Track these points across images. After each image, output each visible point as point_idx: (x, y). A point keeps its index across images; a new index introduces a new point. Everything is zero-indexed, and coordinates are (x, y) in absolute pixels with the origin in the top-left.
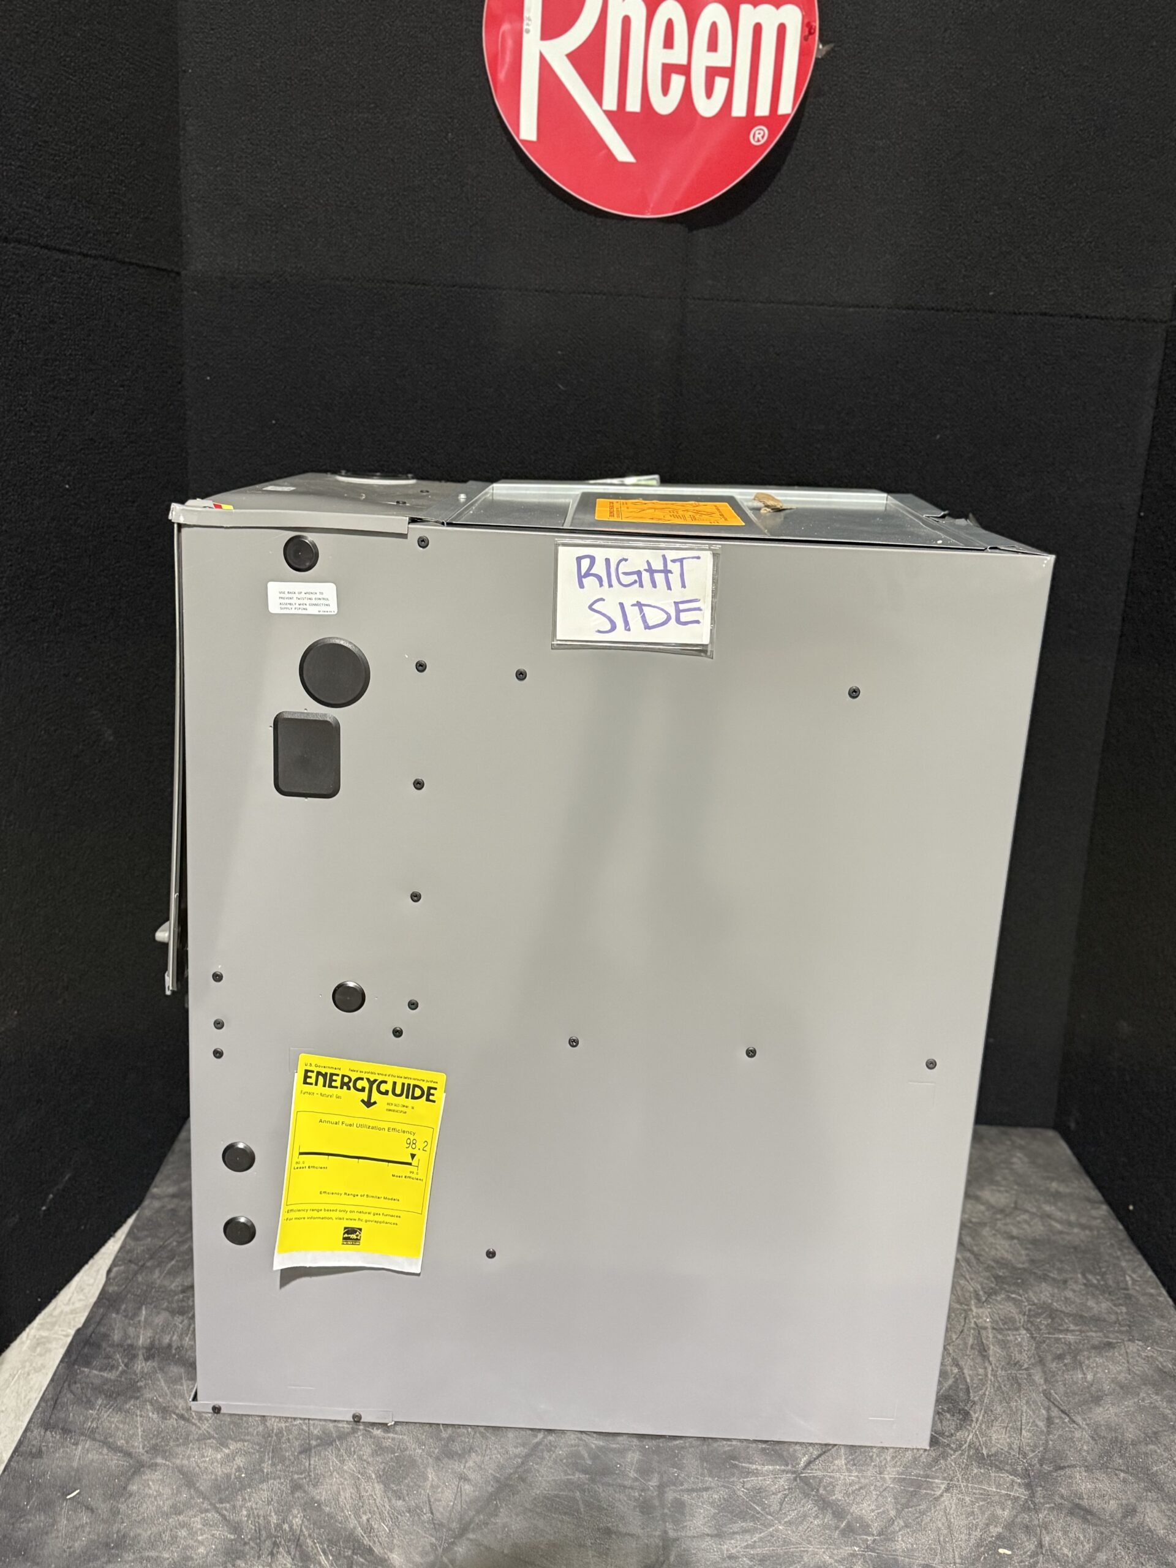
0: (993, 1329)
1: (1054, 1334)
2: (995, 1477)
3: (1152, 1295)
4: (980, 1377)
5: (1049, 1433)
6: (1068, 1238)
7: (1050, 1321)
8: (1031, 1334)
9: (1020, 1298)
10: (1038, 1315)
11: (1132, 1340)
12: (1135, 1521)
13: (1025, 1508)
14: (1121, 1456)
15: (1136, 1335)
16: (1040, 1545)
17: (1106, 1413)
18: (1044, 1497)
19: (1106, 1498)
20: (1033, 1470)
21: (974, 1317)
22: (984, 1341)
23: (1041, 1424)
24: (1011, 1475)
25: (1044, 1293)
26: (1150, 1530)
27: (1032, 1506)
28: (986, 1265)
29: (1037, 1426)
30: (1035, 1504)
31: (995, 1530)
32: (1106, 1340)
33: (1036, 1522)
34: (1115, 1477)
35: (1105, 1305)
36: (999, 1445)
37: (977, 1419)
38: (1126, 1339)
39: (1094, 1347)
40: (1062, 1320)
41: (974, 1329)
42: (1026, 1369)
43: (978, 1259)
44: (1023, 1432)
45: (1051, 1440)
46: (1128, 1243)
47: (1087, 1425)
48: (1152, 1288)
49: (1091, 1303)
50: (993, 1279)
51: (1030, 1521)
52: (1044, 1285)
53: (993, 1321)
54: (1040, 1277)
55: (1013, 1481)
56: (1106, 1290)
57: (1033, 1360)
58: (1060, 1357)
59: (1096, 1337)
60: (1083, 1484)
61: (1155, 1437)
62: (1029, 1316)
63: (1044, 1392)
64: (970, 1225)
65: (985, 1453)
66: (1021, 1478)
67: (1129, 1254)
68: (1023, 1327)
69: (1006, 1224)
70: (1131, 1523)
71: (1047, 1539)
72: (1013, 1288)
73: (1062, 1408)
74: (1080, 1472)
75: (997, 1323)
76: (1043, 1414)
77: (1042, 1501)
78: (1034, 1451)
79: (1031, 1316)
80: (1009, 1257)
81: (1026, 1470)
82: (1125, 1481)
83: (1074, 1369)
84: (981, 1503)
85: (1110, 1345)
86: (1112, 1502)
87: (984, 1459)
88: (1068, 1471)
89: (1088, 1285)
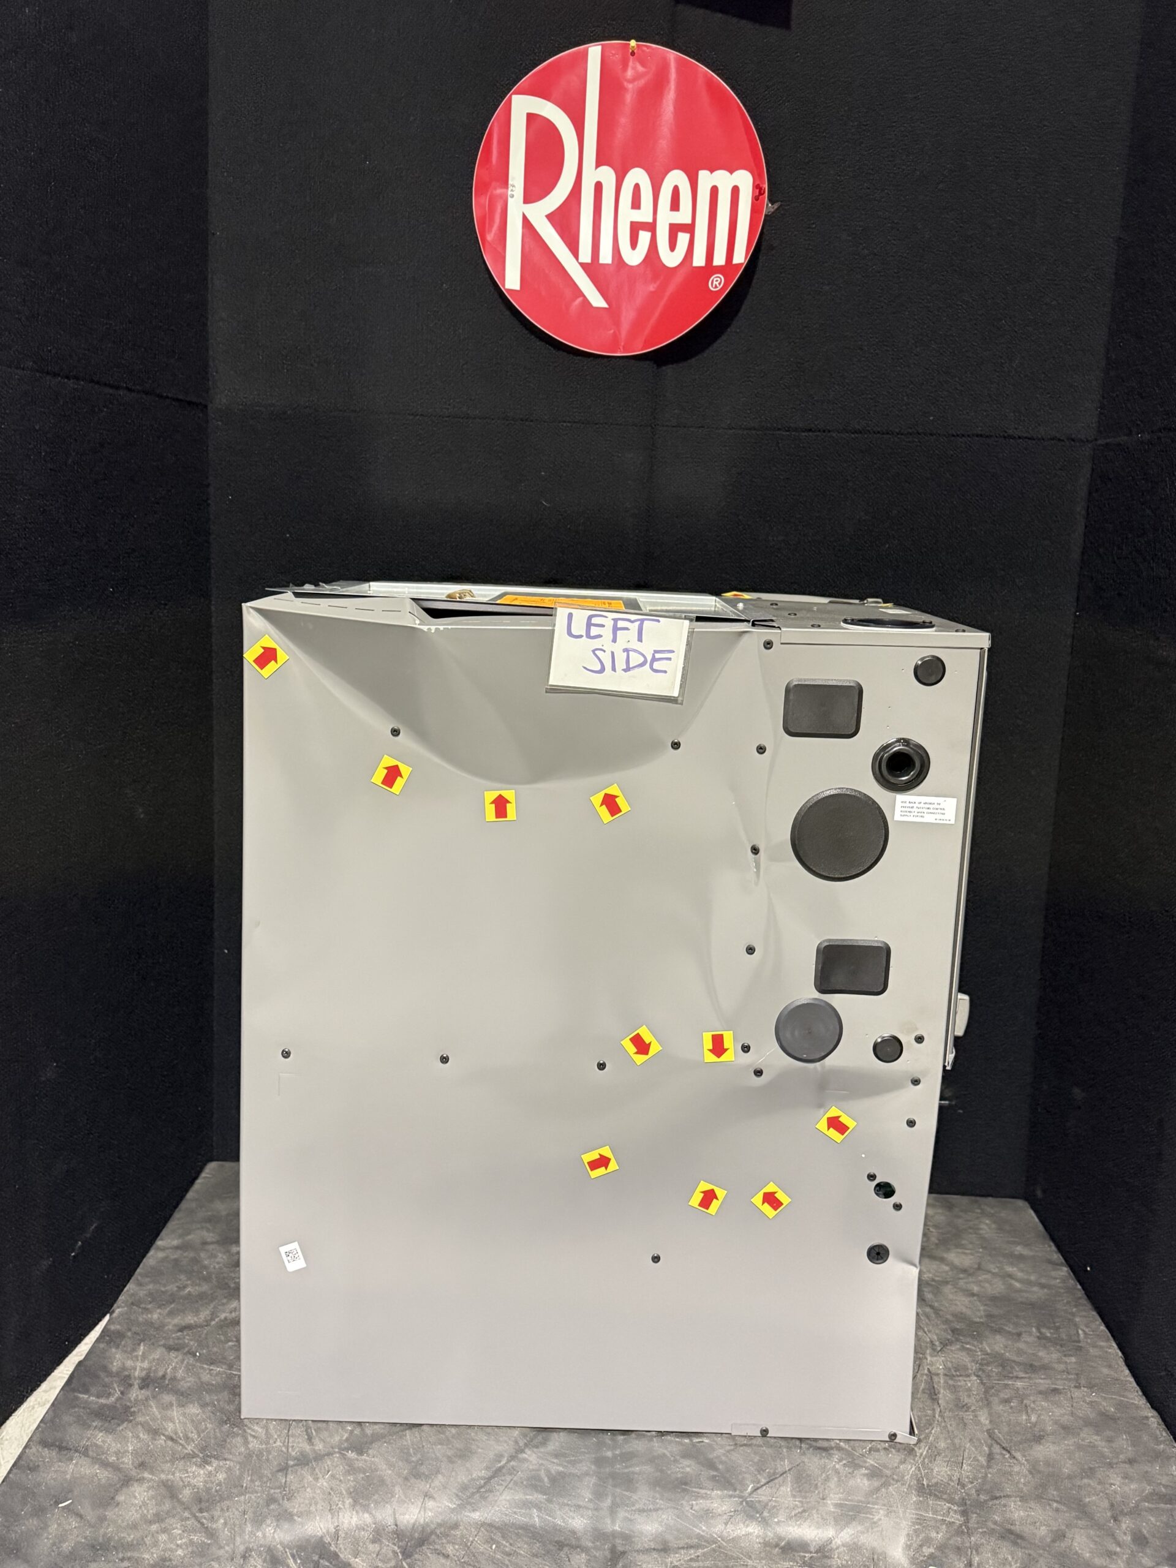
0: (945, 1375)
1: (1003, 1381)
2: (933, 1504)
3: (1101, 1347)
4: (928, 1418)
5: (989, 1467)
6: (1025, 1295)
7: (1000, 1369)
8: (981, 1380)
9: (973, 1348)
10: (988, 1364)
11: (1078, 1387)
12: (1063, 1545)
13: (959, 1532)
14: (1057, 1489)
15: (1083, 1382)
16: (970, 1564)
17: (1044, 1451)
18: (978, 1523)
19: (1038, 1524)
20: (969, 1500)
21: (927, 1365)
22: (936, 1386)
23: (983, 1460)
24: (949, 1503)
25: (997, 1344)
26: (1077, 1556)
27: (966, 1530)
28: (944, 1319)
29: (978, 1460)
30: (968, 1528)
31: (927, 1551)
32: (1054, 1386)
33: (968, 1545)
34: (1048, 1508)
35: (1055, 1356)
36: (939, 1477)
37: (921, 1454)
38: (1072, 1386)
39: (1040, 1392)
40: (1012, 1368)
41: (926, 1375)
42: (973, 1411)
43: (938, 1314)
44: (964, 1465)
45: (991, 1474)
46: (1084, 1301)
47: (1026, 1460)
48: (1103, 1341)
49: (1042, 1354)
50: (949, 1332)
51: (962, 1543)
52: (998, 1337)
53: (945, 1368)
54: (996, 1331)
55: (950, 1508)
56: (1057, 1342)
57: (980, 1404)
58: (1007, 1401)
59: (1042, 1382)
60: (1017, 1512)
61: (1090, 1472)
62: (981, 1364)
63: (988, 1431)
64: (933, 1283)
65: (925, 1483)
66: (958, 1506)
67: (1084, 1310)
68: (975, 1374)
69: (967, 1283)
70: (1059, 1547)
71: (975, 1559)
72: (968, 1340)
73: (1004, 1445)
74: (1015, 1502)
75: (950, 1370)
76: (984, 1451)
77: (976, 1526)
78: (972, 1483)
79: (982, 1364)
80: (969, 1312)
81: (963, 1499)
82: (1057, 1510)
83: (1020, 1411)
84: (917, 1527)
85: (1055, 1391)
86: (1043, 1528)
87: (924, 1488)
88: (1003, 1501)
89: (1041, 1337)
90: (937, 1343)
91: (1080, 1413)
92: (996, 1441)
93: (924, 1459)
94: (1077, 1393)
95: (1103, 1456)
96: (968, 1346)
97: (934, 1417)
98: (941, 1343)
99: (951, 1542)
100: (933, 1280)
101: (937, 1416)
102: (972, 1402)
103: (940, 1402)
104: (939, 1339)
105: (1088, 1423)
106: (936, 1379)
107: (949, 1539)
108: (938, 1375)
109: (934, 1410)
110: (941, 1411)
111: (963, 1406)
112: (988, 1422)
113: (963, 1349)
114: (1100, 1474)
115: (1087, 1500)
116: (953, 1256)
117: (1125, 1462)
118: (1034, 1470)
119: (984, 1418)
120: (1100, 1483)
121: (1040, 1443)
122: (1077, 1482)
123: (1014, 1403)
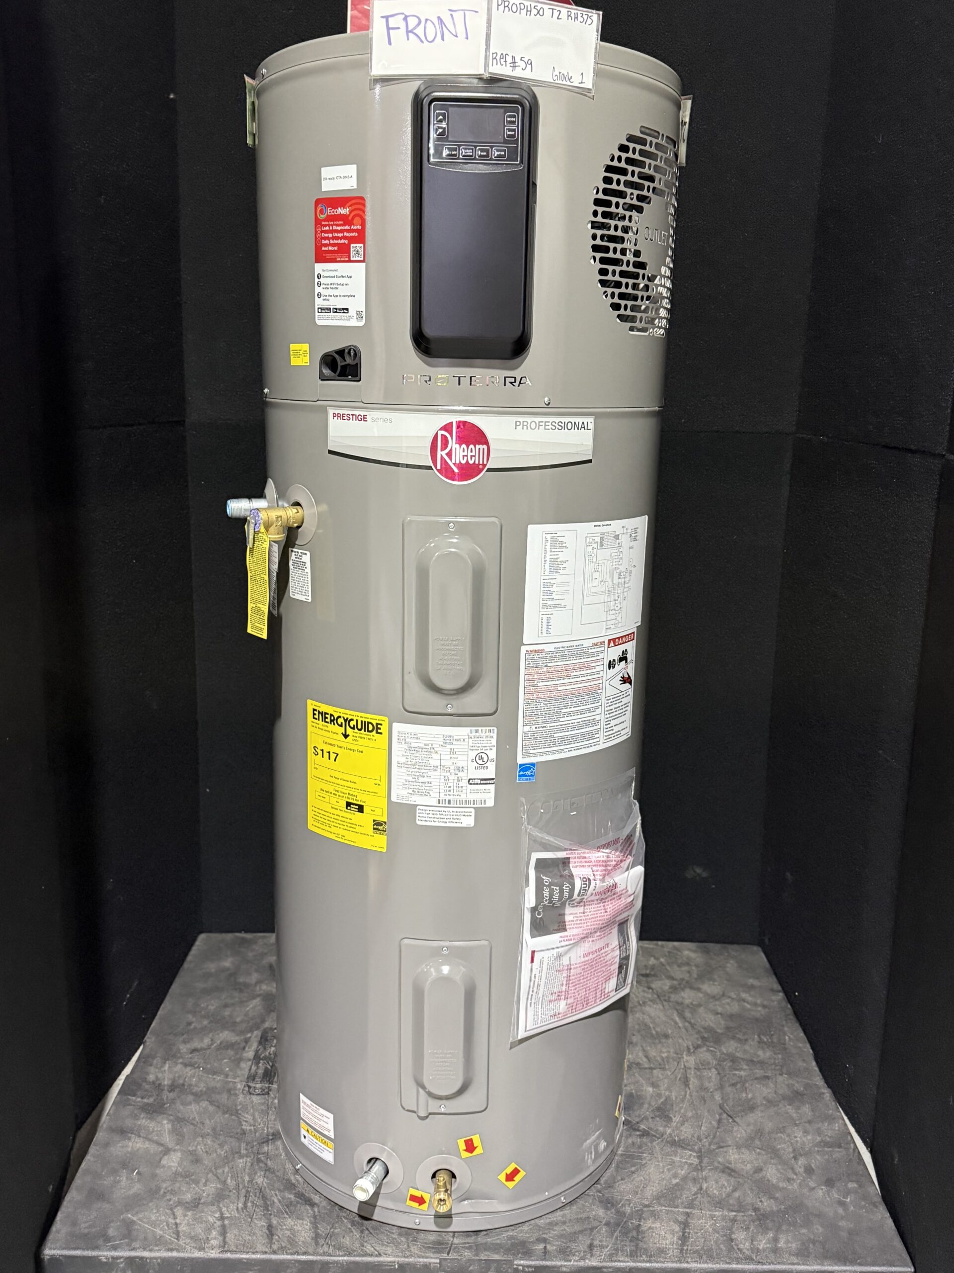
0: (695, 1068)
1: (733, 1071)
2: (681, 1153)
3: (800, 1047)
4: (681, 1097)
5: (718, 1128)
6: (753, 1013)
7: (731, 1064)
8: (718, 1071)
9: (715, 1050)
10: (724, 1060)
11: (781, 1075)
12: (760, 1175)
13: (696, 1169)
14: (760, 1140)
15: (785, 1072)
16: (701, 1189)
17: (755, 1117)
18: (708, 1163)
19: (746, 1163)
20: (704, 1149)
21: (683, 1062)
22: (688, 1076)
23: (714, 1123)
24: (690, 1151)
25: (730, 1047)
26: (768, 1180)
27: (700, 1168)
28: (697, 1030)
29: (711, 1124)
30: (701, 1166)
31: (675, 1181)
32: (765, 1074)
33: (700, 1177)
34: (753, 1152)
35: (768, 1054)
36: (686, 1135)
37: (675, 1121)
38: (778, 1074)
39: (756, 1079)
40: (740, 1063)
42: (711, 1092)
43: (693, 1027)
44: (703, 1127)
45: (719, 1132)
46: (792, 1017)
47: (743, 1123)
48: (802, 1044)
49: (760, 1053)
50: (700, 1039)
51: (697, 1176)
52: (732, 1042)
53: (696, 1064)
54: (730, 1038)
55: (691, 1155)
56: (771, 1045)
57: (716, 1087)
58: (734, 1085)
59: (759, 1073)
60: (733, 1156)
61: (782, 1130)
63: (720, 1105)
65: (677, 1140)
66: (696, 1153)
67: (791, 1023)
68: (714, 1067)
69: (714, 1005)
70: (757, 1176)
71: (705, 1186)
72: (712, 1044)
73: (729, 1114)
74: (733, 1149)
75: (698, 1065)
76: (716, 1117)
77: (706, 1165)
78: (706, 1138)
79: (720, 1061)
80: (714, 1026)
81: (700, 1148)
83: (742, 1091)
84: (669, 1167)
85: (767, 1078)
86: (748, 1165)
87: (676, 1143)
88: (725, 1149)
89: (760, 1042)
90: (691, 1047)
91: (781, 1092)
92: (724, 1111)
93: (677, 1123)
94: (780, 1079)
95: (791, 1118)
96: (712, 1049)
97: (686, 1095)
98: (694, 1047)
99: (690, 1175)
100: (692, 1004)
101: (687, 1096)
102: (711, 1085)
103: (690, 1086)
104: (692, 1045)
105: (784, 1098)
106: (689, 1071)
107: (689, 1173)
108: (690, 1068)
109: (686, 1092)
110: (690, 1093)
111: (705, 1089)
112: (720, 1099)
113: (708, 1050)
114: (789, 1131)
115: (779, 1147)
116: (706, 987)
117: (806, 1122)
118: (747, 1128)
119: (718, 1097)
120: (789, 1135)
121: (753, 1112)
122: (773, 1136)
123: (739, 1086)
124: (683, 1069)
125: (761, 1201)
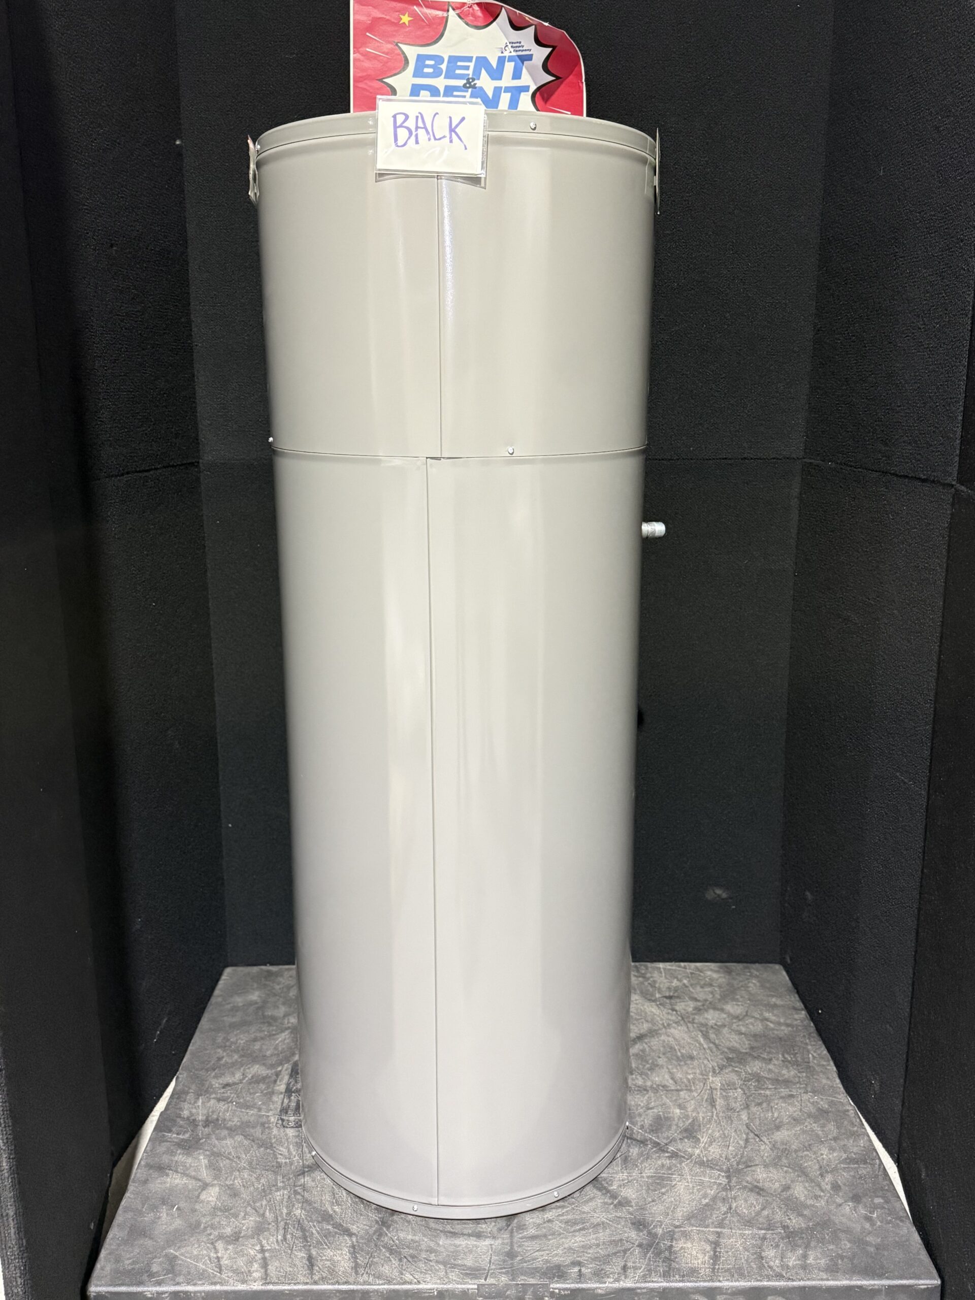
90: (717, 1068)
91: (806, 1110)
92: (751, 1131)
93: (705, 1144)
94: (805, 1097)
95: (817, 1136)
96: (736, 1069)
97: (712, 1116)
98: (719, 1068)
99: (720, 1195)
100: (716, 1025)
101: (714, 1117)
102: (737, 1106)
103: (717, 1107)
104: (718, 1065)
105: (810, 1115)
106: (715, 1092)
107: (718, 1193)
108: (716, 1089)
109: (713, 1112)
110: (717, 1113)
111: (731, 1109)
112: (746, 1118)
113: (734, 1071)
114: (815, 1149)
115: (806, 1164)
116: (729, 1007)
117: (831, 1140)
118: (774, 1147)
119: (744, 1116)
120: (815, 1153)
121: (779, 1131)
122: (800, 1154)
123: (765, 1105)
124: (709, 1090)
125: (790, 1219)
